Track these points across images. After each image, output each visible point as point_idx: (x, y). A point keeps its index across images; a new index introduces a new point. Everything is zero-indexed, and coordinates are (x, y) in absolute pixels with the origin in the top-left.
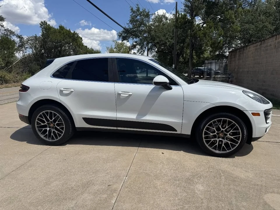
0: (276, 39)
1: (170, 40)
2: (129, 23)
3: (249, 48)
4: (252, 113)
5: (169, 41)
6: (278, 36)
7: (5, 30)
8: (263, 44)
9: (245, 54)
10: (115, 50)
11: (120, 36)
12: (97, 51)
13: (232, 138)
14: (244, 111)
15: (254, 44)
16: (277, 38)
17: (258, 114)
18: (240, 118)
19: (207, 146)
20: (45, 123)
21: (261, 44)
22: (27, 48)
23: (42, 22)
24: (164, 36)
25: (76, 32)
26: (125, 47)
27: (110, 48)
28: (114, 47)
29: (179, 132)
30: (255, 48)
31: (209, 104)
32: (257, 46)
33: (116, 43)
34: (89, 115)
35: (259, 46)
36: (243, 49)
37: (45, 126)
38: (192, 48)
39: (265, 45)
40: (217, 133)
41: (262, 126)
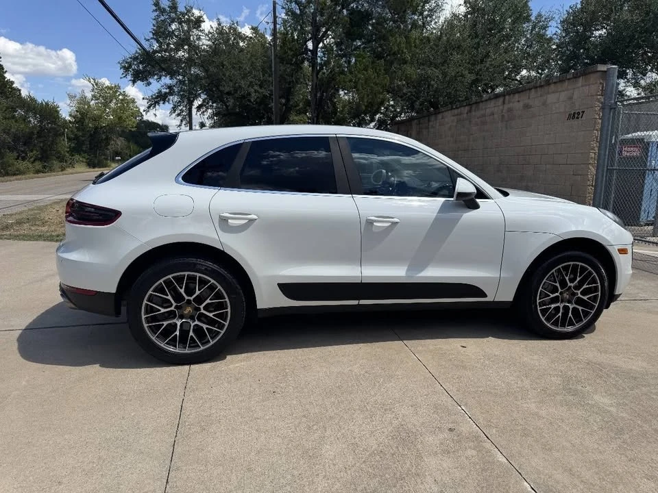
0: (504, 103)
3: (440, 117)
6: (507, 97)
8: (475, 111)
9: (432, 130)
10: (93, 103)
11: (126, 69)
13: (586, 299)
15: (453, 111)
16: (507, 101)
20: (171, 306)
21: (470, 111)
26: (121, 97)
28: (89, 95)
30: (455, 118)
32: (461, 114)
33: (96, 84)
35: (465, 115)
36: (427, 118)
38: (316, 111)
39: (479, 113)
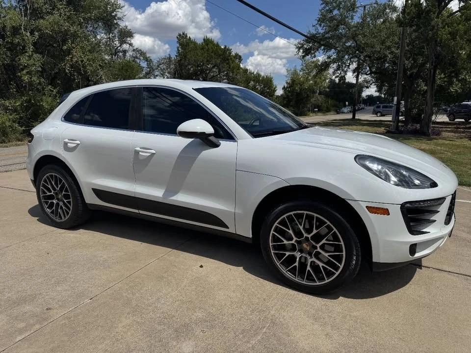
1: (393, 49)
2: (317, 24)
4: (367, 207)
5: (392, 53)
7: (134, 50)
10: (301, 73)
12: (267, 76)
13: (327, 256)
14: (348, 201)
17: (386, 212)
18: (341, 216)
19: (278, 264)
20: (51, 192)
22: (157, 76)
23: (180, 35)
24: (383, 42)
25: (227, 47)
27: (293, 70)
29: (231, 230)
31: (277, 180)
34: (99, 185)
37: (51, 197)
38: (434, 64)
40: (296, 241)
41: (391, 240)
